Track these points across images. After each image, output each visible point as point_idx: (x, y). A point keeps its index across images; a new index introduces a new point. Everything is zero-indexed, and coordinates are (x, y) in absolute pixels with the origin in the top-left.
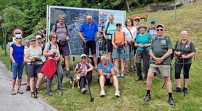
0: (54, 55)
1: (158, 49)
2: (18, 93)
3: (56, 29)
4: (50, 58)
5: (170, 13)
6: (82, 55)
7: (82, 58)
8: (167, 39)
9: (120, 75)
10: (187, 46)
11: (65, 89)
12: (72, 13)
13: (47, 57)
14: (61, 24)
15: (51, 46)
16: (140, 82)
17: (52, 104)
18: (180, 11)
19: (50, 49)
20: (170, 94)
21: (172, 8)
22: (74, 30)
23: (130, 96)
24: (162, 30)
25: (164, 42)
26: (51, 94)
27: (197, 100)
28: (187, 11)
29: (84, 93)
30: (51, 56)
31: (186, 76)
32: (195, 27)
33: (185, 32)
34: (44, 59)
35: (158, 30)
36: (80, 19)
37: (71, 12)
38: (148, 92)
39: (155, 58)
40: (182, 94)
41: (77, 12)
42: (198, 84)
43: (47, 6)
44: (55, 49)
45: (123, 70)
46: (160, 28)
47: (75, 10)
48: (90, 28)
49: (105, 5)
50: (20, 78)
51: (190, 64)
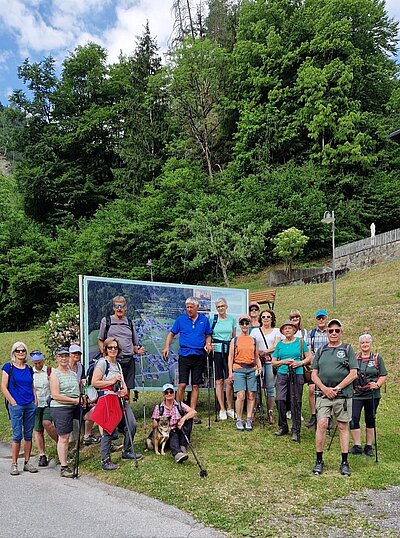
0: (116, 387)
1: (331, 369)
2: (25, 470)
3: (107, 328)
4: (107, 392)
5: (322, 290)
6: (165, 387)
7: (166, 392)
8: (347, 349)
9: (244, 426)
10: (371, 364)
11: (138, 455)
12: (135, 293)
13: (100, 390)
14: (120, 317)
15: (108, 367)
16: (285, 437)
17: (122, 484)
18: (342, 285)
19: (107, 373)
20: (345, 456)
21: (325, 278)
22: (141, 332)
23: (271, 464)
24: (337, 331)
25: (341, 354)
26: (110, 467)
27: (392, 466)
28: (357, 285)
29: (181, 462)
30: (111, 387)
31: (371, 423)
32: (377, 324)
33: (367, 337)
34: (92, 395)
35: (331, 331)
36: (154, 307)
37: (132, 291)
38: (319, 455)
39: (323, 387)
40: (363, 458)
41: (147, 291)
42: (391, 439)
43: (80, 276)
44: (116, 374)
45: (249, 415)
46: (335, 327)
47: (141, 287)
48: (193, 327)
49: (165, 266)
50: (29, 438)
51: (378, 400)
